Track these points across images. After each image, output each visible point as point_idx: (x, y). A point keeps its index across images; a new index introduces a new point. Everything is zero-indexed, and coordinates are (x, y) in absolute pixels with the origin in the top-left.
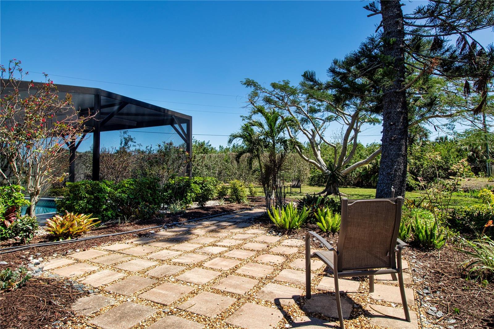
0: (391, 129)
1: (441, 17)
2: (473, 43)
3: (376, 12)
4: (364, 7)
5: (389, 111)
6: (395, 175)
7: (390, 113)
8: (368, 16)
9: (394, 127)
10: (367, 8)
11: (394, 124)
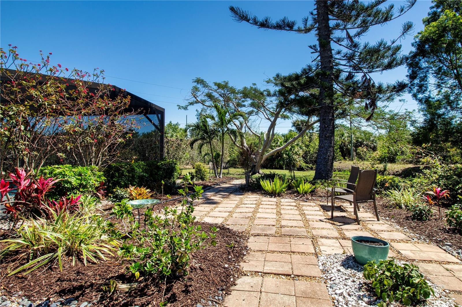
0: (326, 130)
1: (353, 61)
2: (369, 79)
3: (316, 51)
4: (309, 46)
5: (325, 118)
6: (328, 159)
7: (325, 119)
8: (312, 53)
9: (327, 128)
10: (310, 47)
11: (328, 127)
